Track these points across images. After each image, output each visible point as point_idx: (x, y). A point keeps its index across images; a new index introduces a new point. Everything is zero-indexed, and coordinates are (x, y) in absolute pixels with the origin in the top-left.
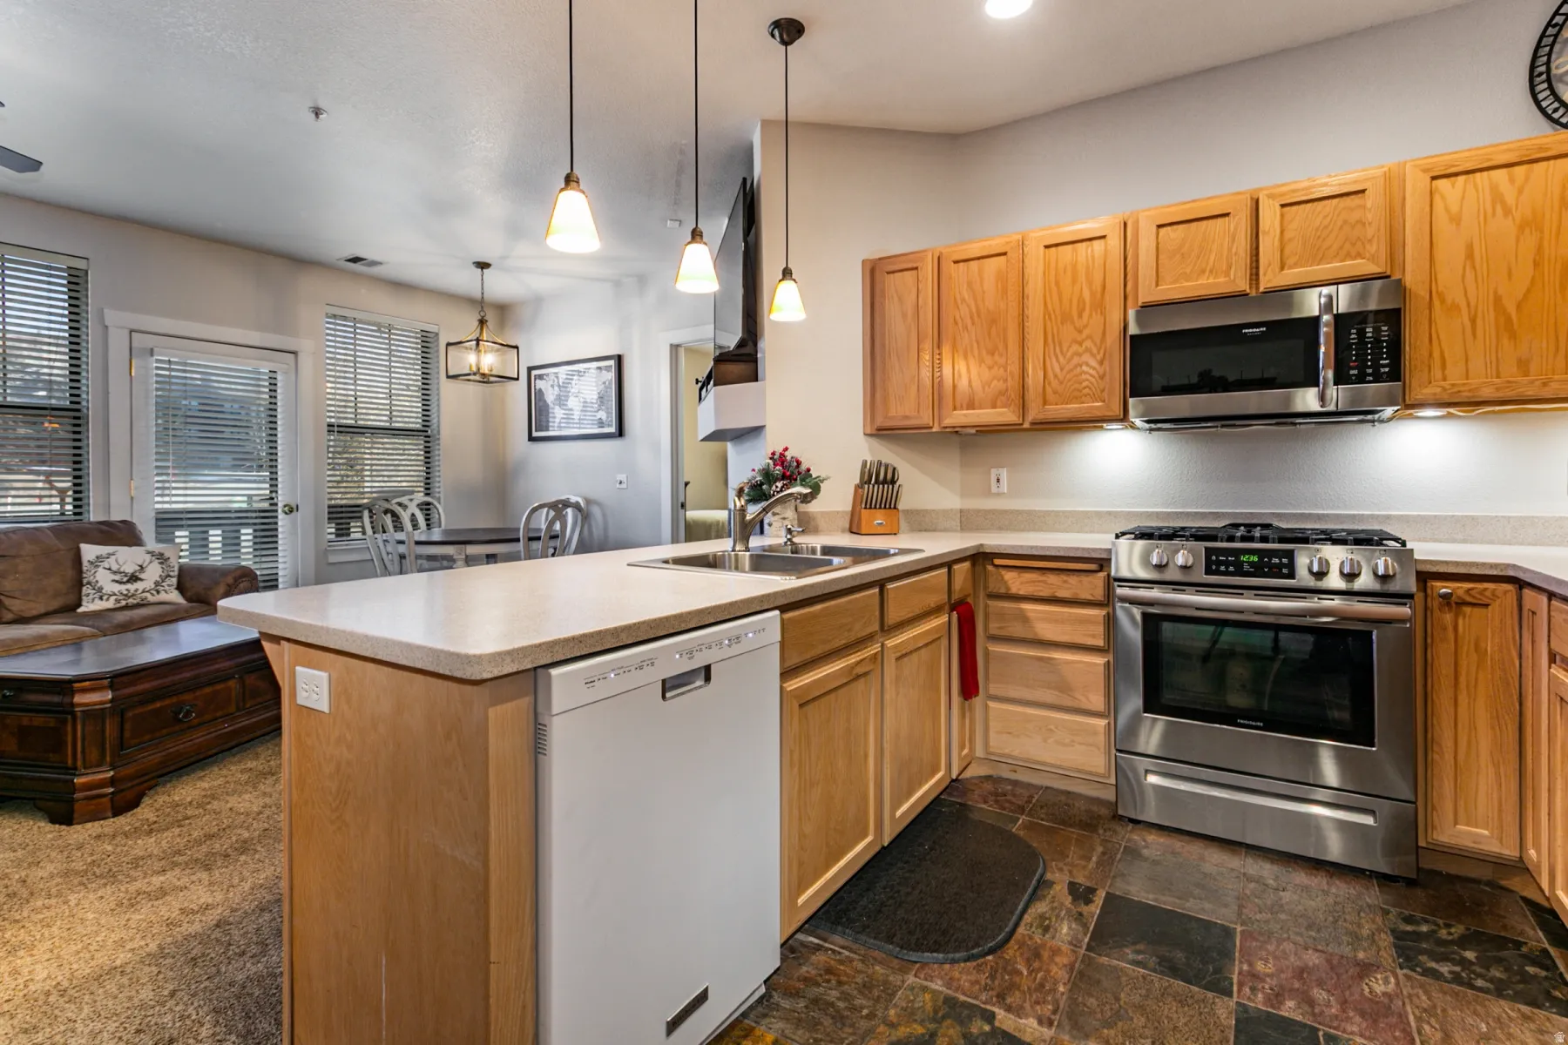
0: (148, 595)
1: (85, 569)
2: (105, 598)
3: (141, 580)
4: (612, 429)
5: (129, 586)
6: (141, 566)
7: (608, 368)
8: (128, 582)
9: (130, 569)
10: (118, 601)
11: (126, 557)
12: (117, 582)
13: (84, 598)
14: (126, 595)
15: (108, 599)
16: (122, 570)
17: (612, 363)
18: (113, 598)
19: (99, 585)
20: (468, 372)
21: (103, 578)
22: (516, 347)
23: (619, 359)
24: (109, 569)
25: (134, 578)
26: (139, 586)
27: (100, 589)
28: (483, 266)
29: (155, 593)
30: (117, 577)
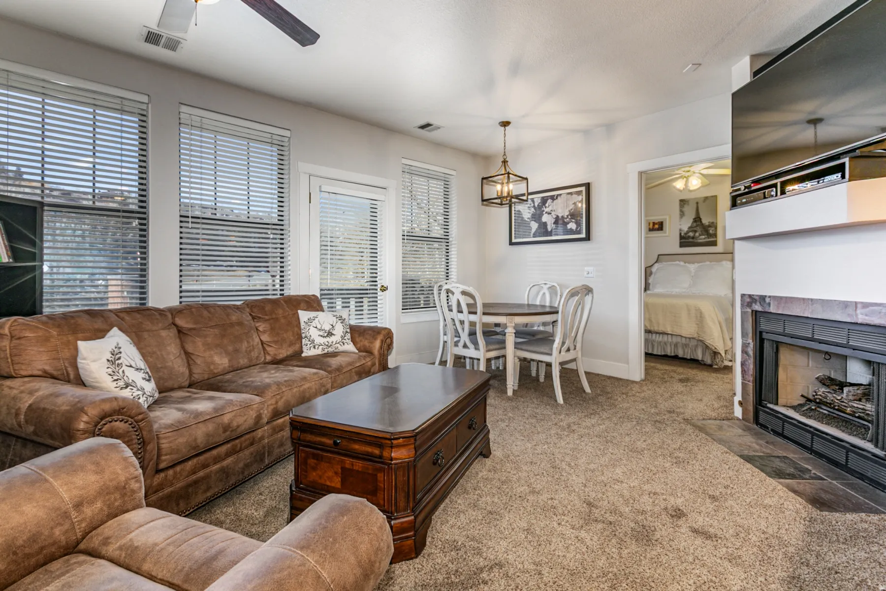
0: (338, 345)
1: (302, 327)
2: (316, 347)
3: (334, 335)
4: (583, 235)
5: (328, 339)
6: (332, 325)
7: (579, 193)
8: (327, 336)
9: (327, 327)
10: (323, 350)
11: (324, 319)
12: (321, 336)
13: (304, 346)
14: (327, 345)
15: (318, 348)
16: (323, 328)
17: (583, 189)
18: (321, 347)
19: (312, 338)
20: (496, 197)
21: (314, 333)
22: (526, 179)
23: (588, 186)
24: (316, 327)
25: (330, 334)
26: (333, 339)
27: (313, 341)
28: (505, 124)
29: (342, 344)
30: (321, 333)
